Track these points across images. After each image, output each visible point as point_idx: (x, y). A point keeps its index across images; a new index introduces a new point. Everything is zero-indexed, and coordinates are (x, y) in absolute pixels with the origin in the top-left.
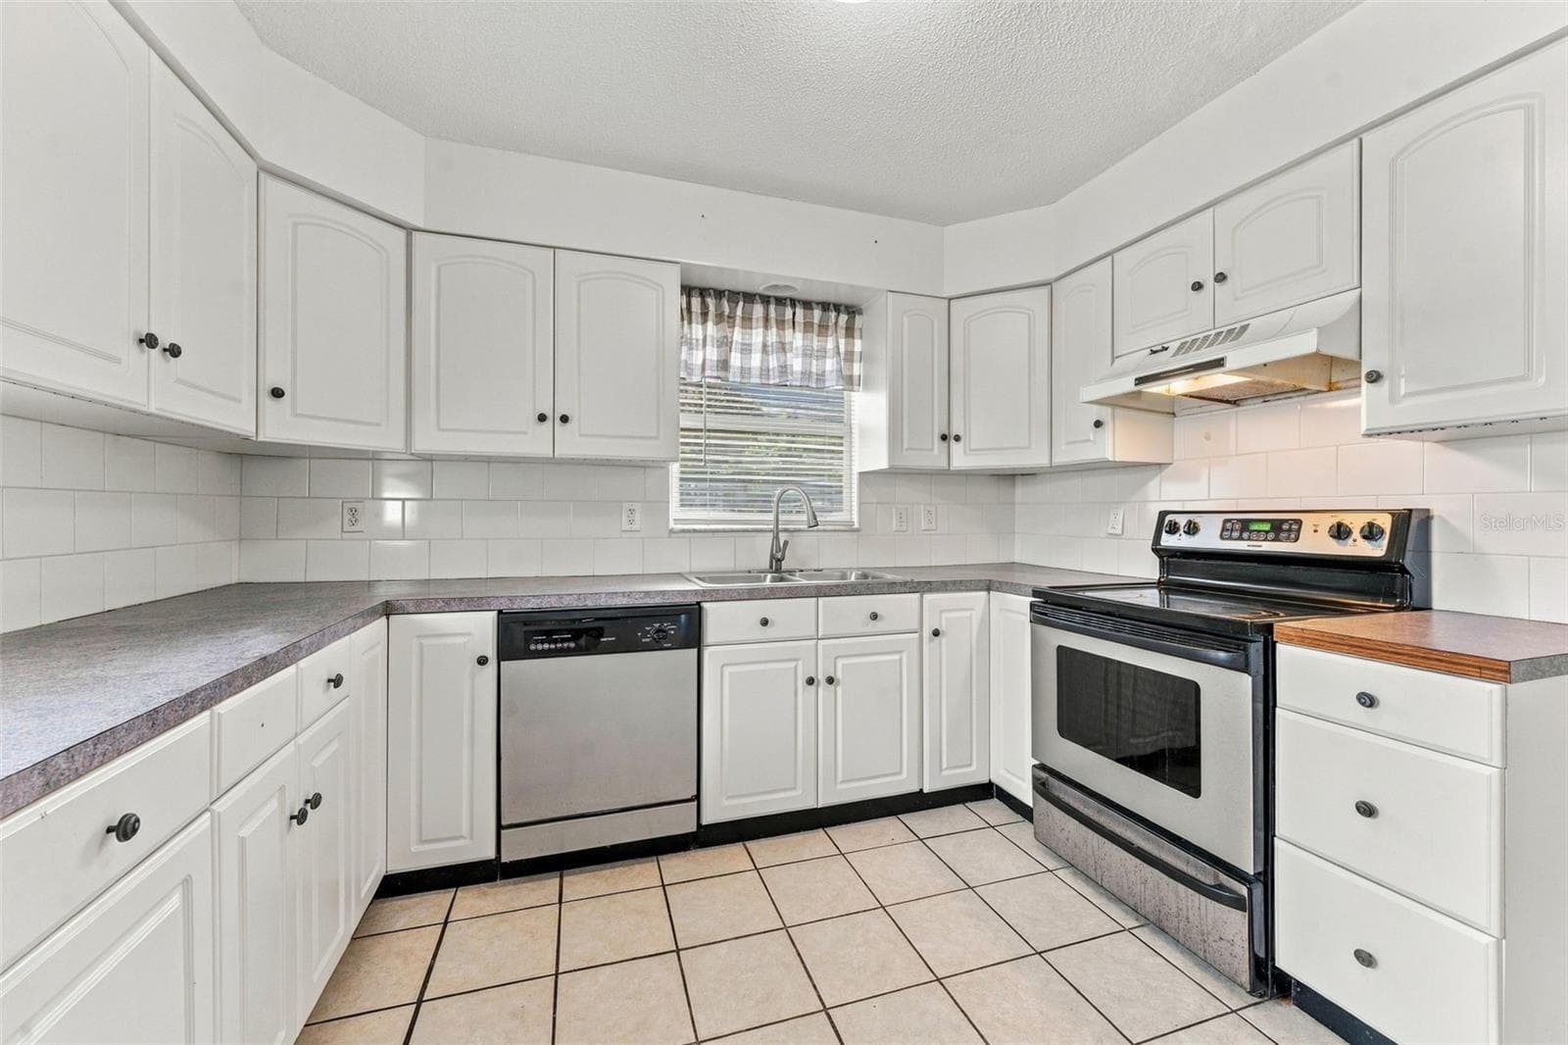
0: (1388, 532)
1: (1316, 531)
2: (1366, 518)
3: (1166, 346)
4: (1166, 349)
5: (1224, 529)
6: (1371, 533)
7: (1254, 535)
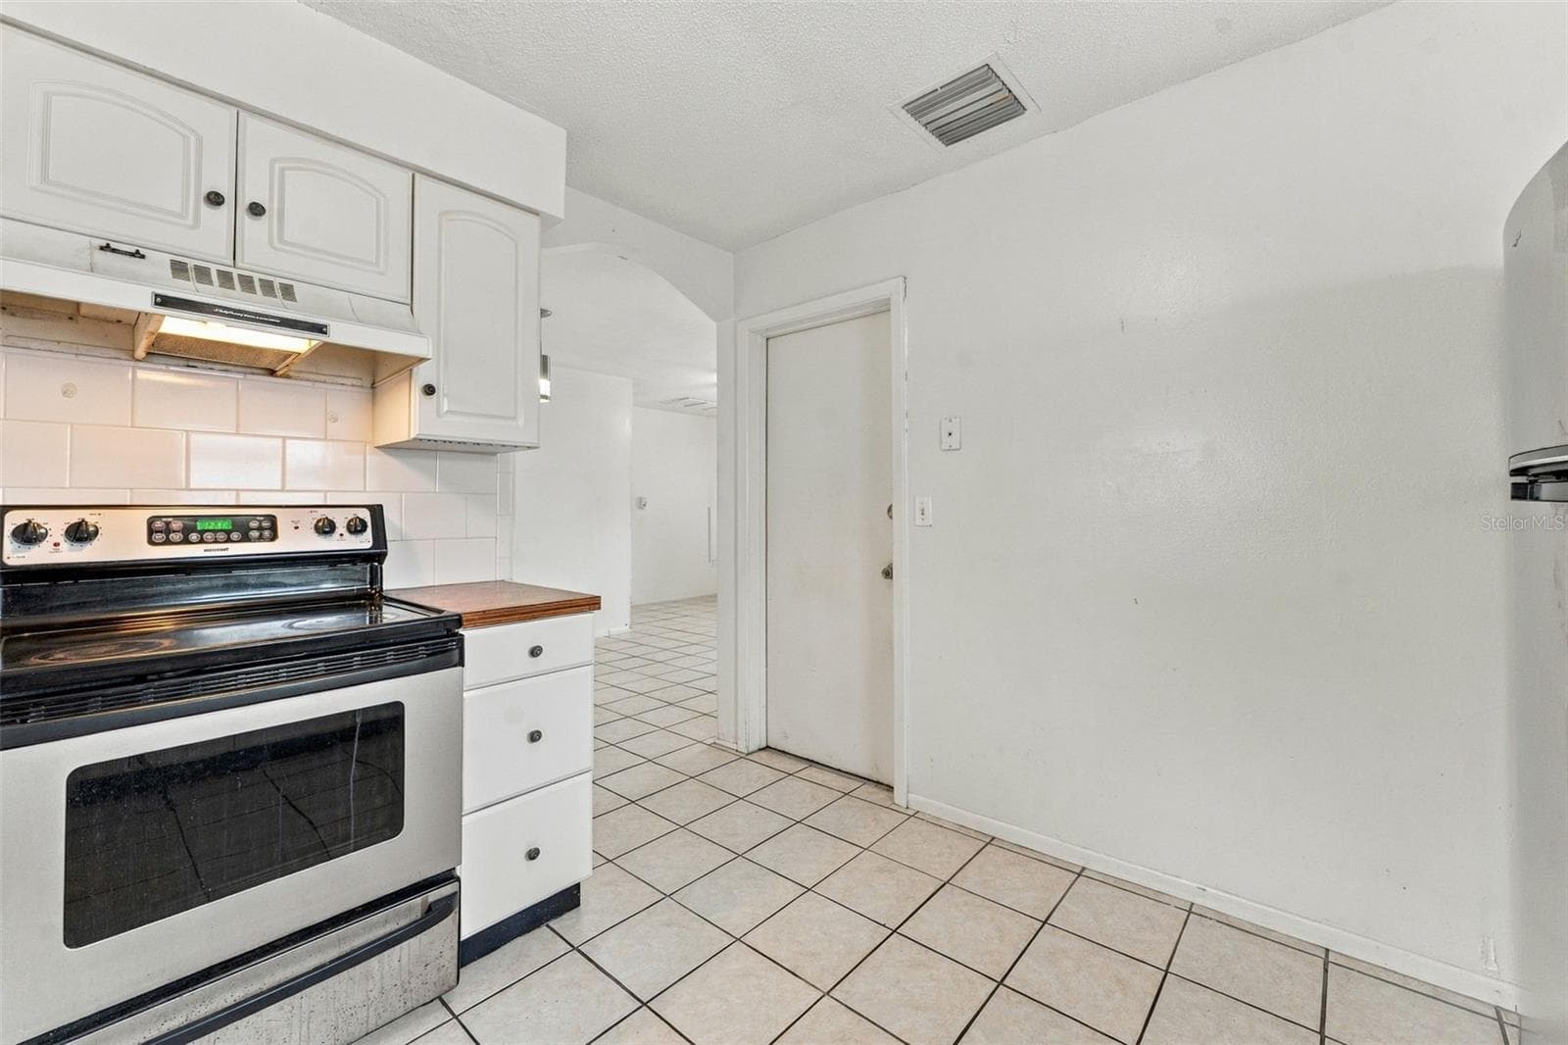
0: (369, 524)
1: (297, 528)
2: (350, 514)
3: (142, 251)
4: (143, 257)
5: (151, 532)
6: (355, 528)
7: (208, 536)
